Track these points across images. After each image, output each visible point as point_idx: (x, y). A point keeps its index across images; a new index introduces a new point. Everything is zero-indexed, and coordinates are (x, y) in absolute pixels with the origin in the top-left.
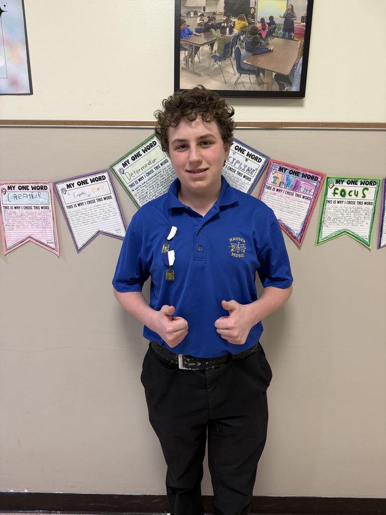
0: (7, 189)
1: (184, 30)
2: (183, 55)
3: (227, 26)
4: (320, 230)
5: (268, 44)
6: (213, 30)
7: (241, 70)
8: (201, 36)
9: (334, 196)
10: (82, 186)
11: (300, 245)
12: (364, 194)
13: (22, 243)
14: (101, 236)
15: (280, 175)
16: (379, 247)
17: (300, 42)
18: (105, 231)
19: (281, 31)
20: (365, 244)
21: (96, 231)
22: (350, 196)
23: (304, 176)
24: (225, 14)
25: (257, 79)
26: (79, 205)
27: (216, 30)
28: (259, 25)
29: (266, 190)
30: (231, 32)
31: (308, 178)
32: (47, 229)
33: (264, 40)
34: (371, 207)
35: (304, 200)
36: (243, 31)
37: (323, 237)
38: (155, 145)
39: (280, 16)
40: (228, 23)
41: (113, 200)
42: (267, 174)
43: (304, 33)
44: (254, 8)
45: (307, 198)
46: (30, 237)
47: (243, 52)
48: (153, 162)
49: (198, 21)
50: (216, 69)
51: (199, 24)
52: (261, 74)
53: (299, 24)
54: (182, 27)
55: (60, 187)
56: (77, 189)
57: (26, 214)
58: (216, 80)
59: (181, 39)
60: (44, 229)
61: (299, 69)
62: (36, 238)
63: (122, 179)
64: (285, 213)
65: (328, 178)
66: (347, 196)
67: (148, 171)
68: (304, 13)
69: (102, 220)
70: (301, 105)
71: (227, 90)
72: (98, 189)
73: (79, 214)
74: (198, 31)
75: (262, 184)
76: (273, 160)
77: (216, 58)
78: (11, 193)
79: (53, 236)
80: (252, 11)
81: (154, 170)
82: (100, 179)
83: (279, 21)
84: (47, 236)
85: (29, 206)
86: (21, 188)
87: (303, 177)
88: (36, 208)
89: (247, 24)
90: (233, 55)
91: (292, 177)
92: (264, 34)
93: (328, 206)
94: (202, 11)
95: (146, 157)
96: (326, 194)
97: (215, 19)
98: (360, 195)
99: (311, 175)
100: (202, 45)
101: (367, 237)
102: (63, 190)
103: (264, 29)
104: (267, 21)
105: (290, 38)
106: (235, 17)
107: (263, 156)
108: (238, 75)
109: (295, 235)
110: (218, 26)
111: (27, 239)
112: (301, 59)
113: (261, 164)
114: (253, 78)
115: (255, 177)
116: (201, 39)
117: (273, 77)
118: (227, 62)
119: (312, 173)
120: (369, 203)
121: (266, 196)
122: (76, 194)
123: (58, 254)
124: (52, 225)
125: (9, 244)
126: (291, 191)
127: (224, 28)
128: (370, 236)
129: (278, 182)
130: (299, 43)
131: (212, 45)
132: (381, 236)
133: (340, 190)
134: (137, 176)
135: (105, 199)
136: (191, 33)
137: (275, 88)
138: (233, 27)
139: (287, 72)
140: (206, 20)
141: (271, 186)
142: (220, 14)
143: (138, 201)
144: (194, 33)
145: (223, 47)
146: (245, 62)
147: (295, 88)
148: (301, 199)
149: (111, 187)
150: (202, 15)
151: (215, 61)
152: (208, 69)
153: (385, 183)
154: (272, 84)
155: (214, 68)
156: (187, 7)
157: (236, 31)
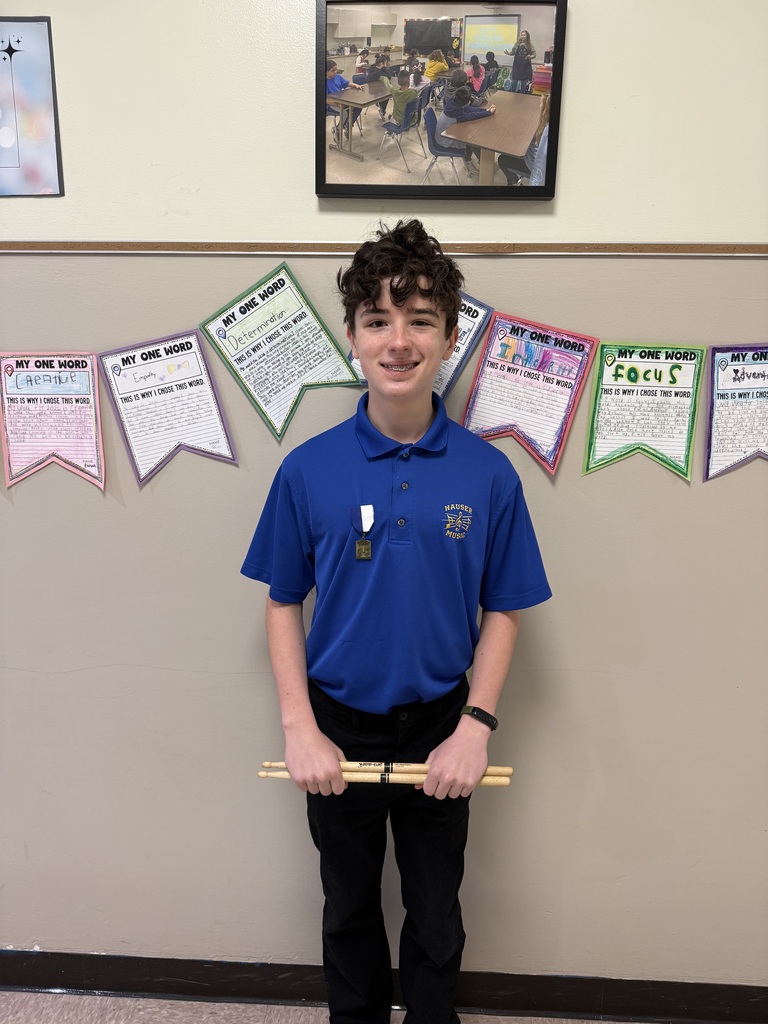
0: (14, 366)
1: (332, 79)
2: (331, 123)
3: (411, 72)
4: (591, 445)
5: (485, 102)
6: (386, 79)
7: (437, 148)
8: (363, 90)
9: (616, 380)
10: (149, 360)
11: (553, 473)
12: (673, 377)
13: (41, 465)
14: (183, 453)
15: (513, 341)
16: (706, 477)
17: (543, 97)
18: (192, 444)
19: (508, 78)
20: (679, 472)
21: (174, 445)
22: (648, 380)
23: (558, 342)
24: (407, 50)
25: (467, 164)
26: (143, 396)
27: (390, 79)
28: (468, 69)
29: (488, 369)
30: (417, 81)
31: (566, 347)
32: (85, 441)
33: (477, 94)
34: (688, 401)
35: (559, 388)
36: (439, 80)
37: (597, 458)
38: (282, 286)
39: (507, 53)
40: (411, 66)
41: (206, 387)
42: (490, 341)
43: (550, 82)
44: (459, 39)
45: (566, 385)
46: (54, 455)
47: (440, 116)
48: (279, 317)
49: (358, 62)
50: (391, 148)
51: (360, 69)
52: (474, 156)
53: (540, 65)
54: (330, 74)
55: (109, 362)
56: (140, 367)
57: (48, 412)
58: (392, 167)
59: (328, 95)
60: (79, 441)
62: (64, 457)
63: (223, 348)
64: (524, 412)
65: (603, 347)
66: (641, 380)
67: (270, 334)
68: (548, 45)
69: (186, 423)
70: (550, 212)
71: (413, 184)
72: (179, 366)
73: (143, 412)
74: (357, 80)
75: (481, 358)
76: (499, 314)
77: (391, 129)
78: (22, 374)
79: (95, 453)
80: (455, 44)
81: (281, 331)
82: (182, 347)
83: (505, 60)
84: (85, 452)
85: (53, 397)
86: (39, 365)
87: (555, 345)
88: (67, 401)
89: (447, 67)
90: (423, 121)
91: (535, 345)
92: (477, 85)
93: (605, 399)
94: (365, 45)
95: (266, 307)
96: (600, 377)
97: (388, 58)
98: (666, 378)
99: (572, 341)
100: (365, 105)
101: (683, 458)
102: (114, 368)
103: (477, 75)
105: (525, 91)
106: (425, 55)
107: (481, 305)
108: (431, 157)
109: (544, 454)
110: (394, 71)
111: (48, 458)
112: (547, 128)
113: (478, 320)
114: (459, 162)
115: (467, 344)
116: (364, 94)
117: (496, 160)
118: (412, 134)
119: (574, 337)
120: (684, 394)
121: (489, 381)
122: (138, 376)
123: (102, 486)
124: (94, 433)
125: (16, 469)
126: (535, 372)
127: (405, 75)
128: (687, 456)
129: (510, 353)
130: (540, 101)
131: (383, 105)
132: (709, 457)
133: (627, 368)
134: (250, 343)
135: (191, 384)
136: (345, 85)
137: (501, 180)
138: (422, 73)
139: (520, 150)
140: (372, 60)
141: (496, 361)
142: (398, 50)
143: (251, 388)
145: (403, 109)
146: (443, 134)
147: (537, 180)
148: (554, 386)
149: (202, 364)
150: (365, 53)
151: (390, 134)
152: (377, 147)
153: (713, 355)
154: (495, 173)
155: (387, 146)
156: (337, 39)
157: (426, 80)
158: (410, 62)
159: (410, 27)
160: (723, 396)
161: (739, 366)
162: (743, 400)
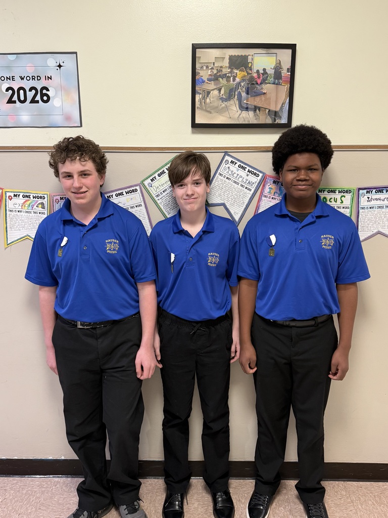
1: (198, 80)
2: (198, 97)
5: (262, 88)
6: (221, 79)
8: (211, 84)
10: (119, 197)
12: (342, 201)
15: (274, 186)
17: (286, 86)
19: (272, 79)
22: (331, 202)
25: (255, 114)
28: (255, 75)
29: (264, 198)
30: (234, 80)
33: (259, 85)
34: (348, 211)
36: (243, 80)
39: (271, 68)
41: (143, 207)
42: (264, 186)
43: (289, 80)
44: (251, 63)
47: (244, 95)
49: (209, 73)
50: (223, 108)
51: (210, 75)
52: (257, 110)
53: (285, 73)
54: (197, 77)
56: (115, 200)
58: (223, 116)
59: (196, 86)
61: (287, 106)
63: (150, 191)
71: (232, 123)
72: (131, 199)
74: (209, 80)
75: (261, 194)
76: (268, 175)
77: (223, 100)
80: (250, 65)
82: (133, 191)
83: (271, 72)
89: (246, 74)
90: (236, 97)
92: (259, 82)
97: (222, 71)
98: (339, 201)
100: (212, 90)
103: (259, 78)
104: (261, 71)
105: (279, 84)
106: (237, 69)
107: (261, 172)
108: (239, 111)
110: (224, 76)
112: (288, 99)
113: (259, 178)
114: (251, 113)
115: (254, 188)
116: (211, 86)
117: (267, 112)
118: (232, 102)
120: (347, 208)
121: (264, 203)
127: (229, 77)
129: (273, 192)
130: (285, 88)
134: (162, 189)
135: (136, 206)
136: (203, 82)
138: (236, 77)
140: (215, 71)
141: (267, 195)
142: (226, 67)
144: (206, 81)
146: (245, 102)
147: (284, 121)
149: (141, 198)
151: (223, 102)
152: (217, 107)
153: (359, 191)
154: (266, 118)
155: (221, 107)
156: (201, 63)
157: (238, 80)
158: (230, 72)
159: (231, 58)
160: (363, 208)
161: (369, 195)
162: (371, 210)
